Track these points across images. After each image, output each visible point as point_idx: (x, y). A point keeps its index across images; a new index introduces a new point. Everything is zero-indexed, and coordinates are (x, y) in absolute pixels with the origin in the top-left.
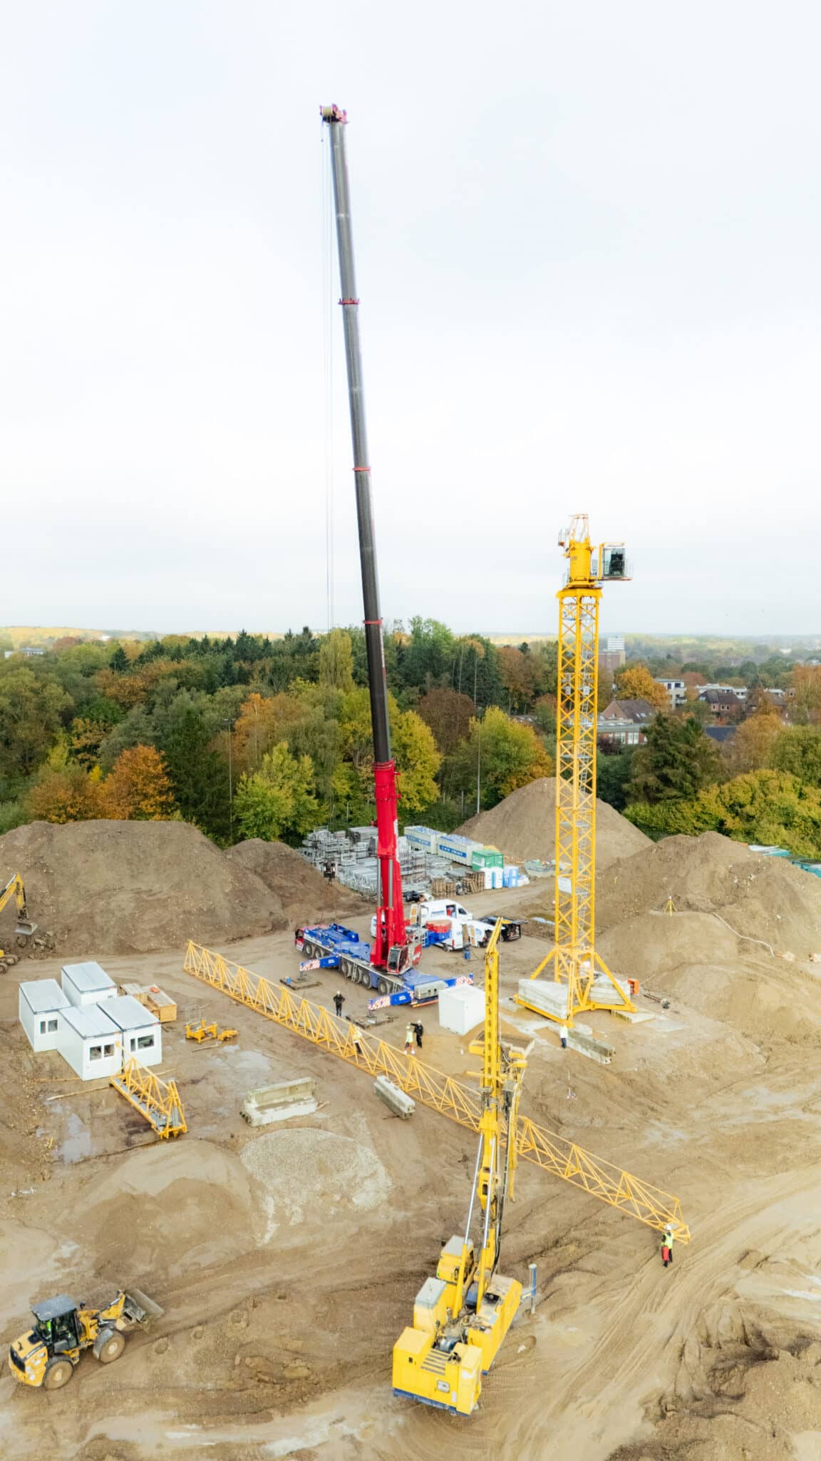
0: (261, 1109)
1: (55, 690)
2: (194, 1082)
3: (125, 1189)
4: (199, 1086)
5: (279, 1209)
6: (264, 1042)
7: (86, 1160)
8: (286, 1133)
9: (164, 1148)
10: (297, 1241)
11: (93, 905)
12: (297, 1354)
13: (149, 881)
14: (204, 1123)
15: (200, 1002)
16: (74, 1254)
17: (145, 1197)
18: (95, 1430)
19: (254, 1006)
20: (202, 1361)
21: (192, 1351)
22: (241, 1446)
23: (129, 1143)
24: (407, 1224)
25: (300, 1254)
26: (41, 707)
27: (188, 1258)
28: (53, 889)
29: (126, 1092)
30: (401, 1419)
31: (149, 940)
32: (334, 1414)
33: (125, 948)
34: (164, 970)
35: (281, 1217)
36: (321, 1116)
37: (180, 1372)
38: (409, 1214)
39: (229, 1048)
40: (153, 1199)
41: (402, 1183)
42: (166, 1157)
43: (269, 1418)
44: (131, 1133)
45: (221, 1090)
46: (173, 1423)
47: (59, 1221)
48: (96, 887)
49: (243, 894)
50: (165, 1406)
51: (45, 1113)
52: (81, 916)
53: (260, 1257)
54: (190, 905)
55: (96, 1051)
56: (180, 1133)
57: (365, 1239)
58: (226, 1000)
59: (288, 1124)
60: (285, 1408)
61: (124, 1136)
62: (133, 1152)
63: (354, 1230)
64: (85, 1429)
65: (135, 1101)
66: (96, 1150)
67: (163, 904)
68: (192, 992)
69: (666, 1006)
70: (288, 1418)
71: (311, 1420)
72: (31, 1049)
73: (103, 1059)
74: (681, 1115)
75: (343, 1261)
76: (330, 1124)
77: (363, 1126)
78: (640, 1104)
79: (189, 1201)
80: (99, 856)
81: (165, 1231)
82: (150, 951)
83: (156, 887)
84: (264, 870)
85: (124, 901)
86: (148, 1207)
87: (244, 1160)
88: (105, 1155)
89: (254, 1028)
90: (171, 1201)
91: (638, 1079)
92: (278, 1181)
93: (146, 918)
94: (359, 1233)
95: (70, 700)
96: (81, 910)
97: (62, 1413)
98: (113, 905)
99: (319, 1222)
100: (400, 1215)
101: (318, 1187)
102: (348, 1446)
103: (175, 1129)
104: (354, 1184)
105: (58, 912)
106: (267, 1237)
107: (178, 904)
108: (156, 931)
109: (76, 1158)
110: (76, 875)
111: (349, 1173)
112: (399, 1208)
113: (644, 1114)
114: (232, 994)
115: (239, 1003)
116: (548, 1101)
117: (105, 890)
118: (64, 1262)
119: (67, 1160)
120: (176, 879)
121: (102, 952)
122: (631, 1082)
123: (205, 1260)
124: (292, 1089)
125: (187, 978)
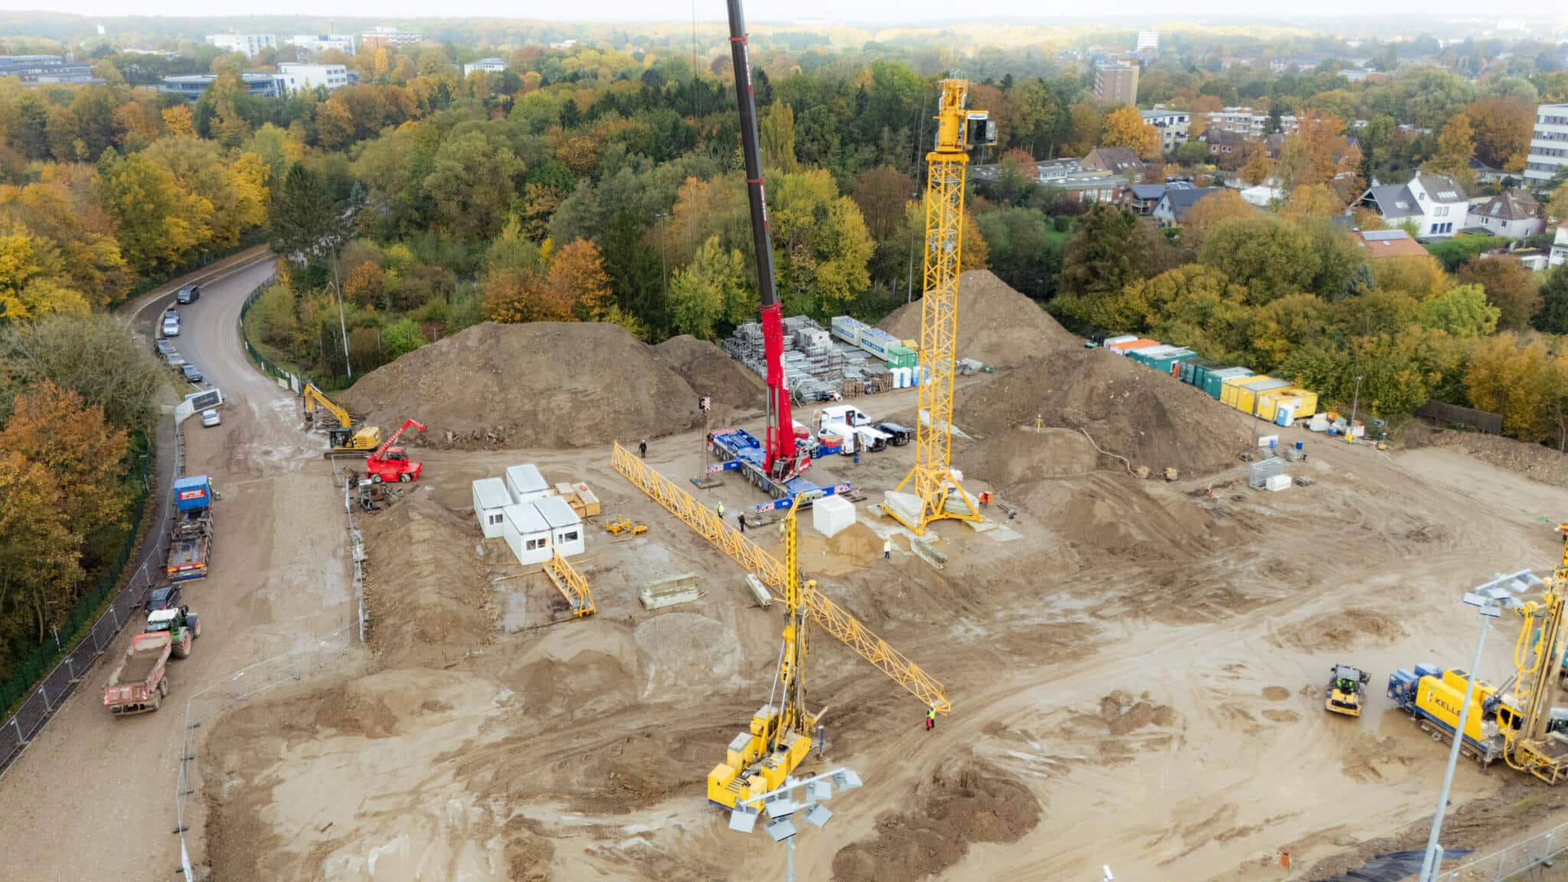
0: (654, 596)
1: (506, 154)
2: (608, 570)
3: (546, 656)
4: (611, 574)
5: (658, 673)
6: (668, 537)
7: (521, 630)
8: (671, 616)
9: (578, 625)
10: (667, 698)
11: (537, 404)
12: (653, 773)
13: (583, 381)
14: (611, 605)
15: (621, 497)
16: (509, 698)
17: (560, 663)
18: (516, 812)
19: (664, 503)
20: (588, 774)
21: (582, 768)
22: (608, 827)
23: (553, 618)
24: (748, 691)
25: (668, 707)
26: (494, 171)
27: (588, 706)
28: (503, 388)
29: (554, 577)
30: (713, 818)
31: (583, 437)
32: (671, 812)
33: (564, 444)
34: (595, 465)
35: (659, 680)
36: (701, 603)
37: (574, 780)
38: (752, 682)
39: (640, 541)
40: (565, 664)
41: (751, 659)
42: (577, 633)
43: (628, 811)
44: (555, 611)
45: (627, 579)
46: (566, 811)
47: (500, 674)
48: (539, 386)
49: (667, 395)
50: (562, 800)
51: (492, 591)
52: (526, 412)
53: (638, 708)
54: (619, 405)
55: (531, 544)
56: (591, 614)
57: (716, 699)
58: (642, 497)
59: (674, 609)
60: (639, 807)
61: (550, 612)
62: (555, 627)
63: (709, 692)
64: (510, 811)
65: (559, 585)
66: (529, 623)
67: (595, 403)
68: (615, 488)
69: (1011, 517)
70: (640, 812)
71: (655, 815)
72: (483, 535)
73: (538, 550)
74: (987, 615)
75: (696, 713)
76: (706, 610)
77: (731, 613)
78: (956, 604)
79: (592, 666)
80: (541, 357)
81: (573, 686)
82: (585, 446)
83: (591, 388)
84: (689, 369)
85: (562, 401)
86: (562, 669)
87: (636, 635)
88: (535, 627)
89: (660, 524)
90: (578, 666)
91: (961, 583)
92: (660, 653)
93: (581, 416)
94: (713, 695)
95: (521, 165)
96: (526, 408)
97: (496, 800)
98: (553, 405)
99: (685, 684)
100: (744, 683)
101: (690, 658)
102: (677, 832)
103: (587, 610)
104: (717, 658)
105: (507, 408)
106: (646, 694)
107: (608, 404)
108: (590, 429)
109: (514, 628)
110: (522, 374)
111: (714, 649)
112: (745, 678)
113: (957, 612)
114: (648, 491)
115: (653, 500)
116: (884, 598)
117: (547, 389)
118: (502, 704)
119: (507, 629)
120: (608, 381)
121: (545, 447)
122: (954, 585)
123: (600, 708)
124: (679, 582)
125: (612, 474)
